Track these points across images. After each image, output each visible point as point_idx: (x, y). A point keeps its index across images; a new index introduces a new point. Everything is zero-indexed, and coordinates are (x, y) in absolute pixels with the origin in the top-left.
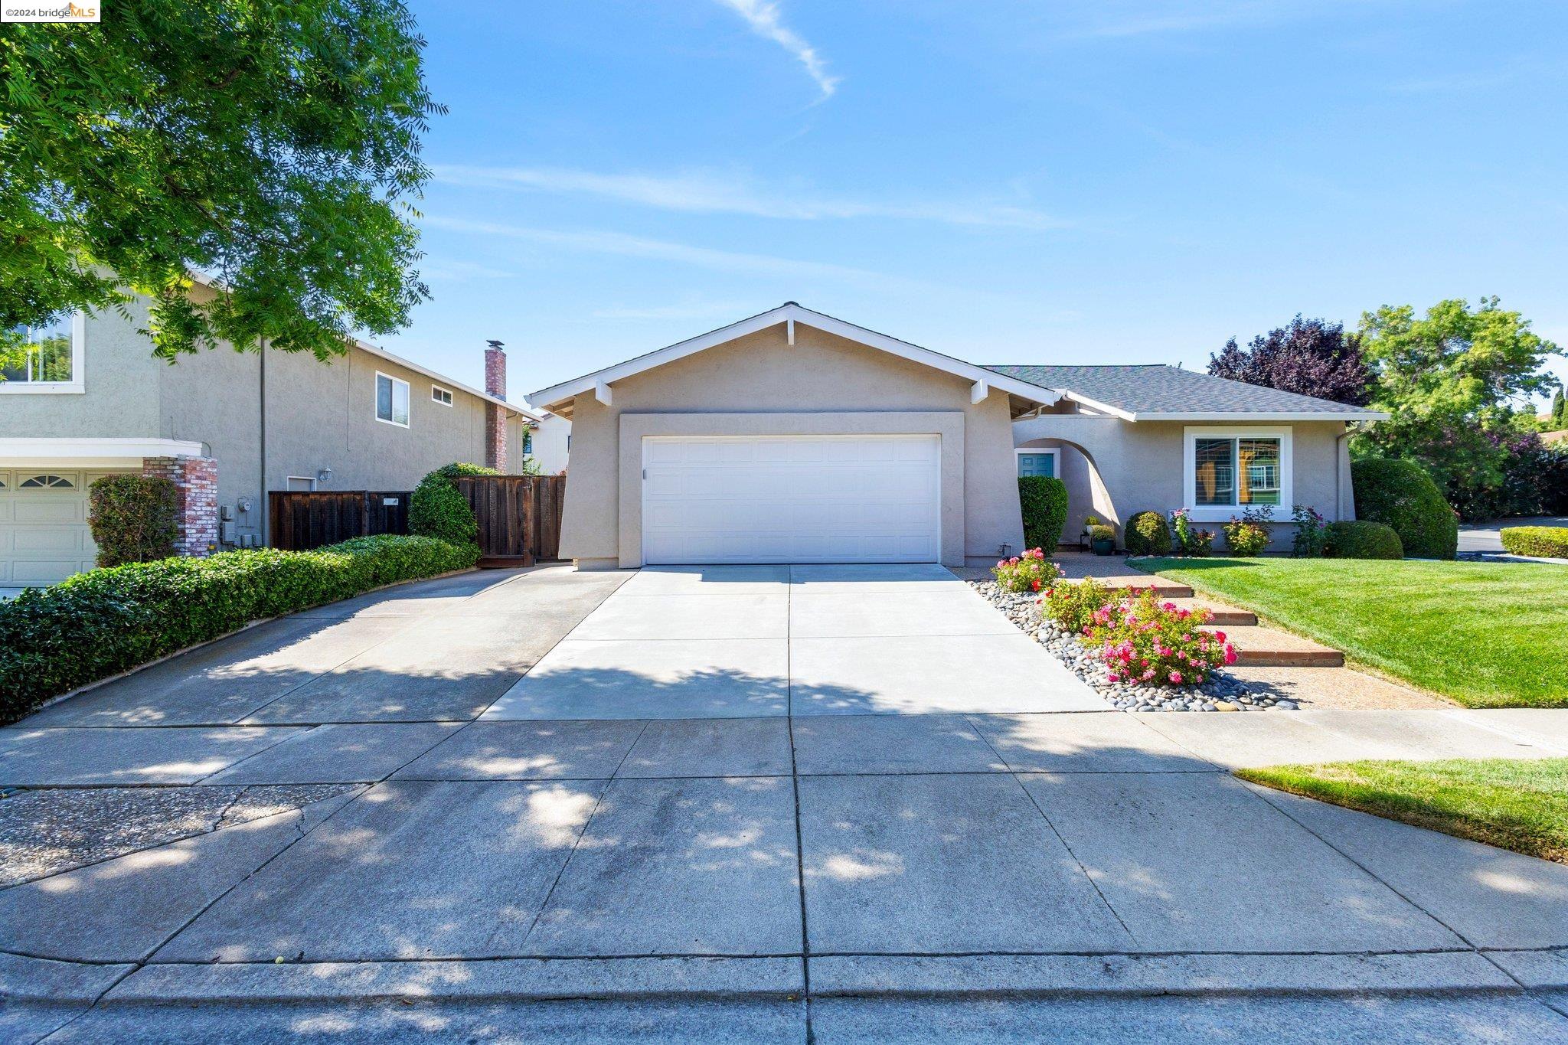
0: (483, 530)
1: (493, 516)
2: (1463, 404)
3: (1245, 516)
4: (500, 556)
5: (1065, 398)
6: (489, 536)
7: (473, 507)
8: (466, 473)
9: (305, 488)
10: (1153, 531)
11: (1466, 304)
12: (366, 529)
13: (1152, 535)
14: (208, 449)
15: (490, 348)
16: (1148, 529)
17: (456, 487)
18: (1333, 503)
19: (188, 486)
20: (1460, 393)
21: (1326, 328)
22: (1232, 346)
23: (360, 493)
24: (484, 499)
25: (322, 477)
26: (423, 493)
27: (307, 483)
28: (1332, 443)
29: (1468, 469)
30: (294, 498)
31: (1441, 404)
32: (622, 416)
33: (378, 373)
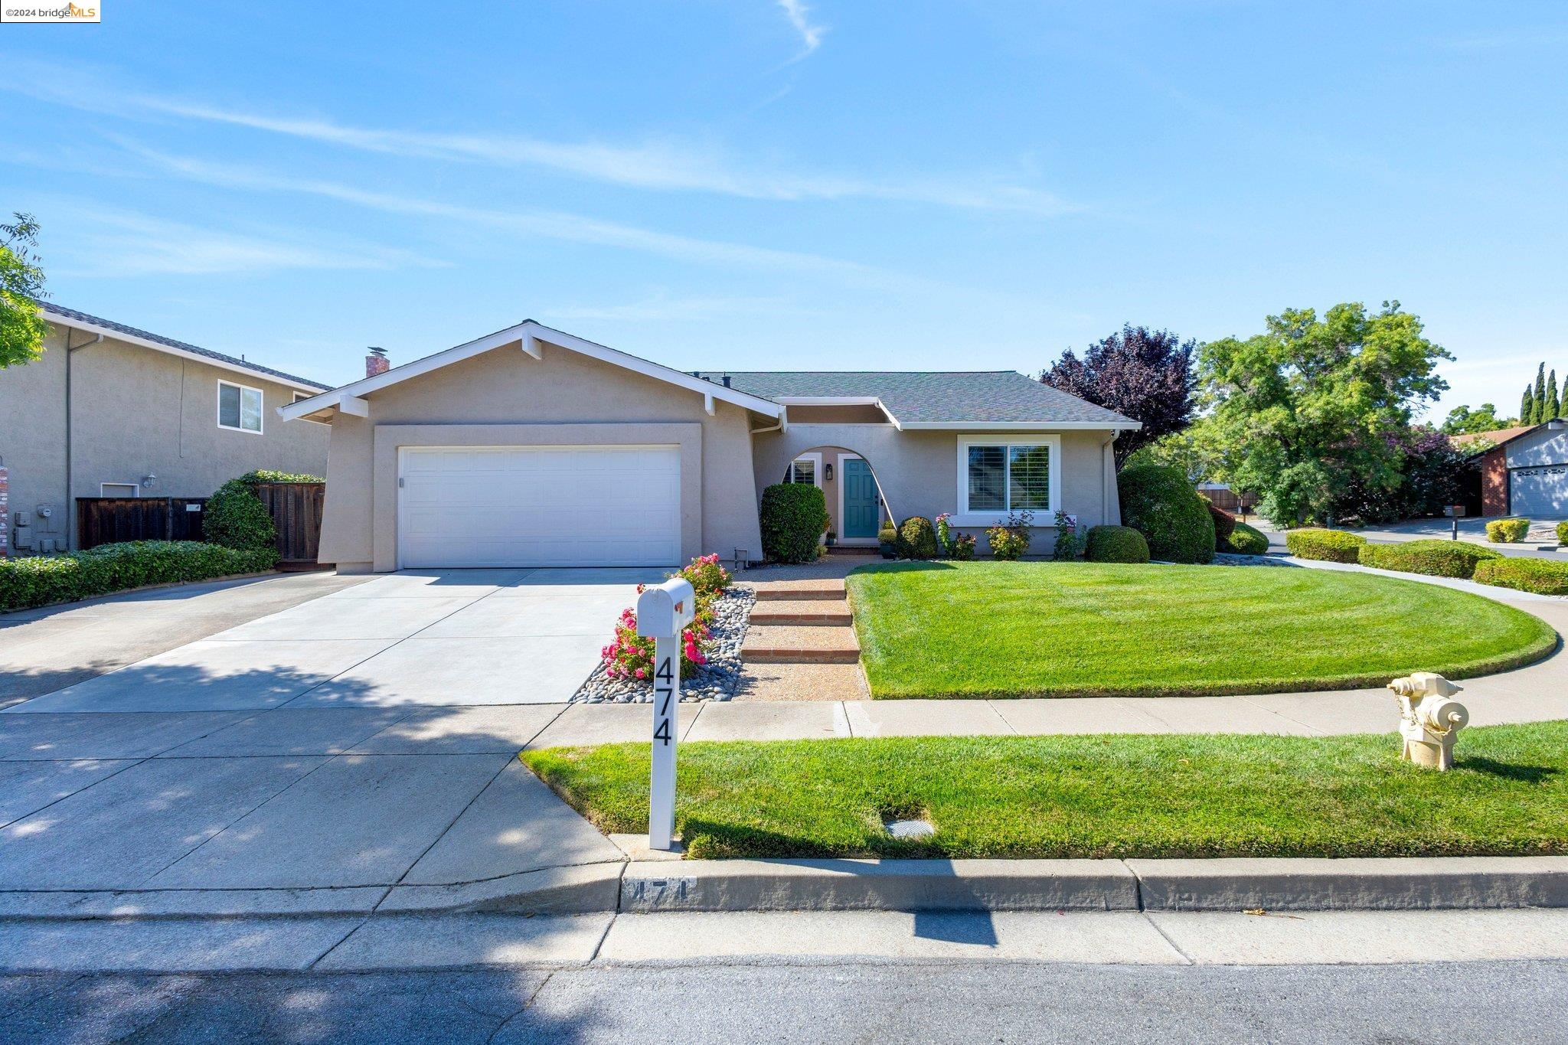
0: (282, 535)
1: (292, 521)
2: (1352, 407)
3: (1010, 520)
4: (297, 560)
5: (876, 405)
6: (287, 540)
7: (272, 513)
8: (264, 481)
9: (127, 495)
10: (916, 536)
11: (1362, 307)
12: (170, 534)
13: (915, 539)
15: (371, 355)
16: (911, 533)
17: (255, 493)
18: (1100, 509)
20: (1350, 396)
21: (1151, 335)
22: (1068, 356)
23: (164, 499)
24: (282, 506)
25: (146, 483)
26: (218, 499)
27: (130, 489)
28: (1098, 451)
29: (1367, 471)
30: (101, 504)
31: (1329, 407)
32: (378, 428)
33: (220, 381)
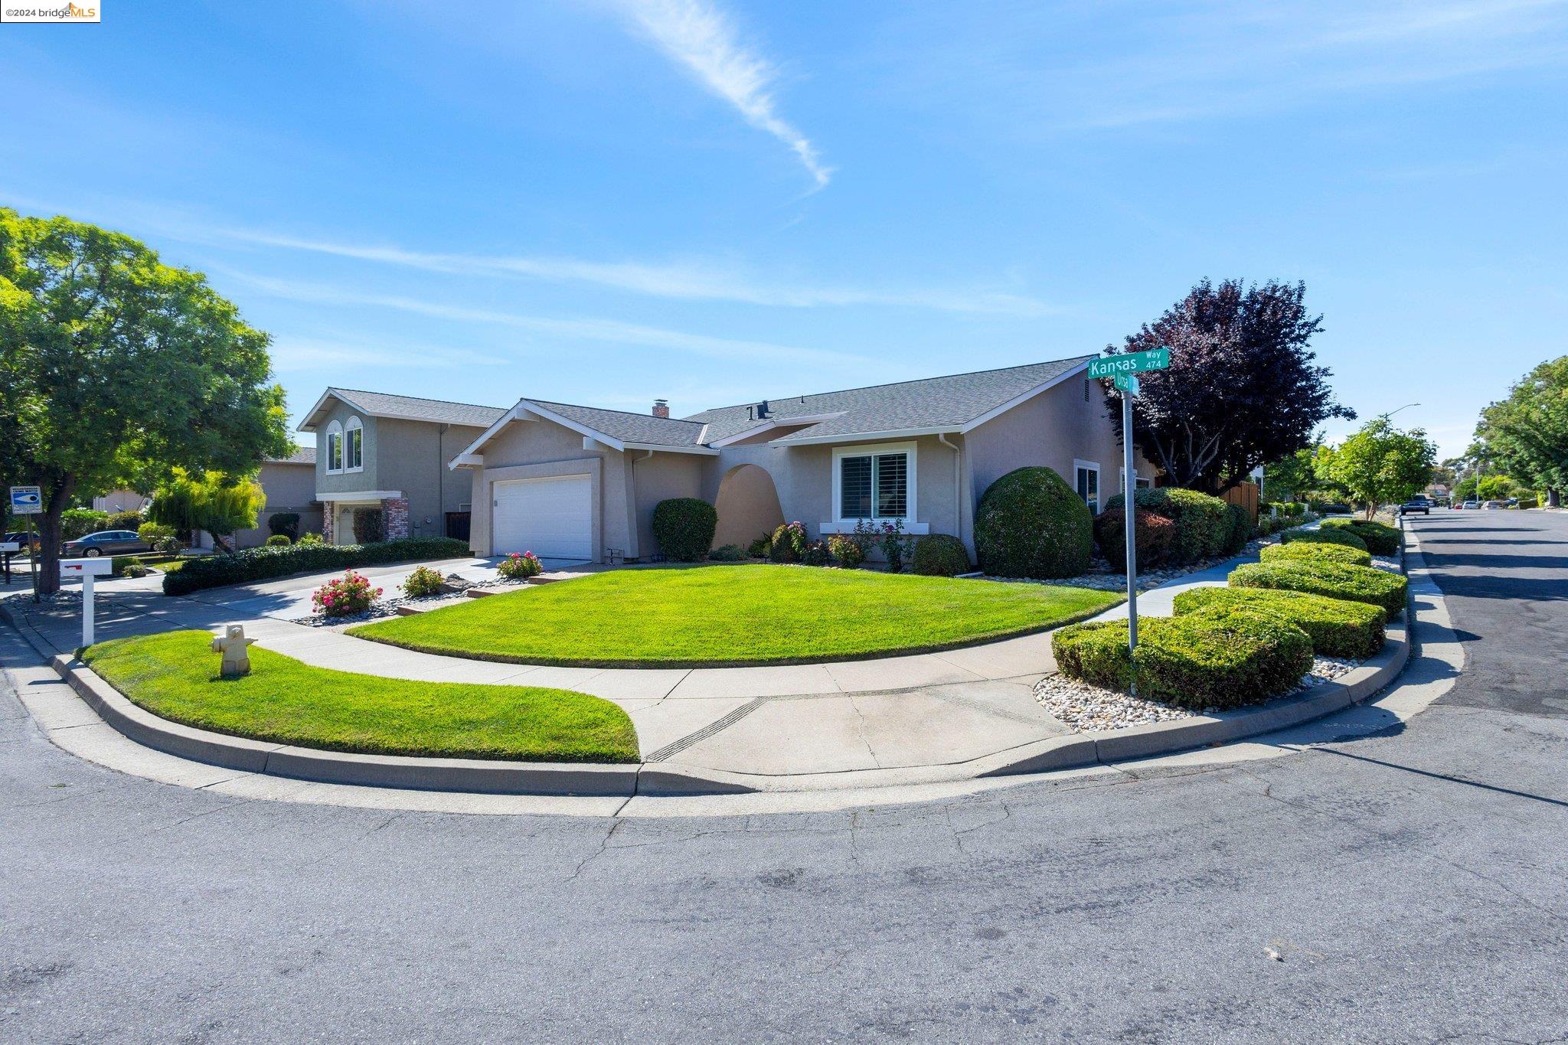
14: (404, 493)
18: (953, 516)
19: (390, 512)
